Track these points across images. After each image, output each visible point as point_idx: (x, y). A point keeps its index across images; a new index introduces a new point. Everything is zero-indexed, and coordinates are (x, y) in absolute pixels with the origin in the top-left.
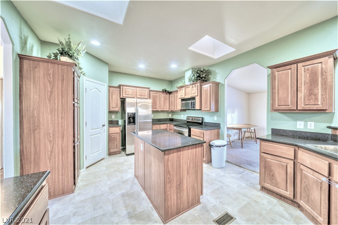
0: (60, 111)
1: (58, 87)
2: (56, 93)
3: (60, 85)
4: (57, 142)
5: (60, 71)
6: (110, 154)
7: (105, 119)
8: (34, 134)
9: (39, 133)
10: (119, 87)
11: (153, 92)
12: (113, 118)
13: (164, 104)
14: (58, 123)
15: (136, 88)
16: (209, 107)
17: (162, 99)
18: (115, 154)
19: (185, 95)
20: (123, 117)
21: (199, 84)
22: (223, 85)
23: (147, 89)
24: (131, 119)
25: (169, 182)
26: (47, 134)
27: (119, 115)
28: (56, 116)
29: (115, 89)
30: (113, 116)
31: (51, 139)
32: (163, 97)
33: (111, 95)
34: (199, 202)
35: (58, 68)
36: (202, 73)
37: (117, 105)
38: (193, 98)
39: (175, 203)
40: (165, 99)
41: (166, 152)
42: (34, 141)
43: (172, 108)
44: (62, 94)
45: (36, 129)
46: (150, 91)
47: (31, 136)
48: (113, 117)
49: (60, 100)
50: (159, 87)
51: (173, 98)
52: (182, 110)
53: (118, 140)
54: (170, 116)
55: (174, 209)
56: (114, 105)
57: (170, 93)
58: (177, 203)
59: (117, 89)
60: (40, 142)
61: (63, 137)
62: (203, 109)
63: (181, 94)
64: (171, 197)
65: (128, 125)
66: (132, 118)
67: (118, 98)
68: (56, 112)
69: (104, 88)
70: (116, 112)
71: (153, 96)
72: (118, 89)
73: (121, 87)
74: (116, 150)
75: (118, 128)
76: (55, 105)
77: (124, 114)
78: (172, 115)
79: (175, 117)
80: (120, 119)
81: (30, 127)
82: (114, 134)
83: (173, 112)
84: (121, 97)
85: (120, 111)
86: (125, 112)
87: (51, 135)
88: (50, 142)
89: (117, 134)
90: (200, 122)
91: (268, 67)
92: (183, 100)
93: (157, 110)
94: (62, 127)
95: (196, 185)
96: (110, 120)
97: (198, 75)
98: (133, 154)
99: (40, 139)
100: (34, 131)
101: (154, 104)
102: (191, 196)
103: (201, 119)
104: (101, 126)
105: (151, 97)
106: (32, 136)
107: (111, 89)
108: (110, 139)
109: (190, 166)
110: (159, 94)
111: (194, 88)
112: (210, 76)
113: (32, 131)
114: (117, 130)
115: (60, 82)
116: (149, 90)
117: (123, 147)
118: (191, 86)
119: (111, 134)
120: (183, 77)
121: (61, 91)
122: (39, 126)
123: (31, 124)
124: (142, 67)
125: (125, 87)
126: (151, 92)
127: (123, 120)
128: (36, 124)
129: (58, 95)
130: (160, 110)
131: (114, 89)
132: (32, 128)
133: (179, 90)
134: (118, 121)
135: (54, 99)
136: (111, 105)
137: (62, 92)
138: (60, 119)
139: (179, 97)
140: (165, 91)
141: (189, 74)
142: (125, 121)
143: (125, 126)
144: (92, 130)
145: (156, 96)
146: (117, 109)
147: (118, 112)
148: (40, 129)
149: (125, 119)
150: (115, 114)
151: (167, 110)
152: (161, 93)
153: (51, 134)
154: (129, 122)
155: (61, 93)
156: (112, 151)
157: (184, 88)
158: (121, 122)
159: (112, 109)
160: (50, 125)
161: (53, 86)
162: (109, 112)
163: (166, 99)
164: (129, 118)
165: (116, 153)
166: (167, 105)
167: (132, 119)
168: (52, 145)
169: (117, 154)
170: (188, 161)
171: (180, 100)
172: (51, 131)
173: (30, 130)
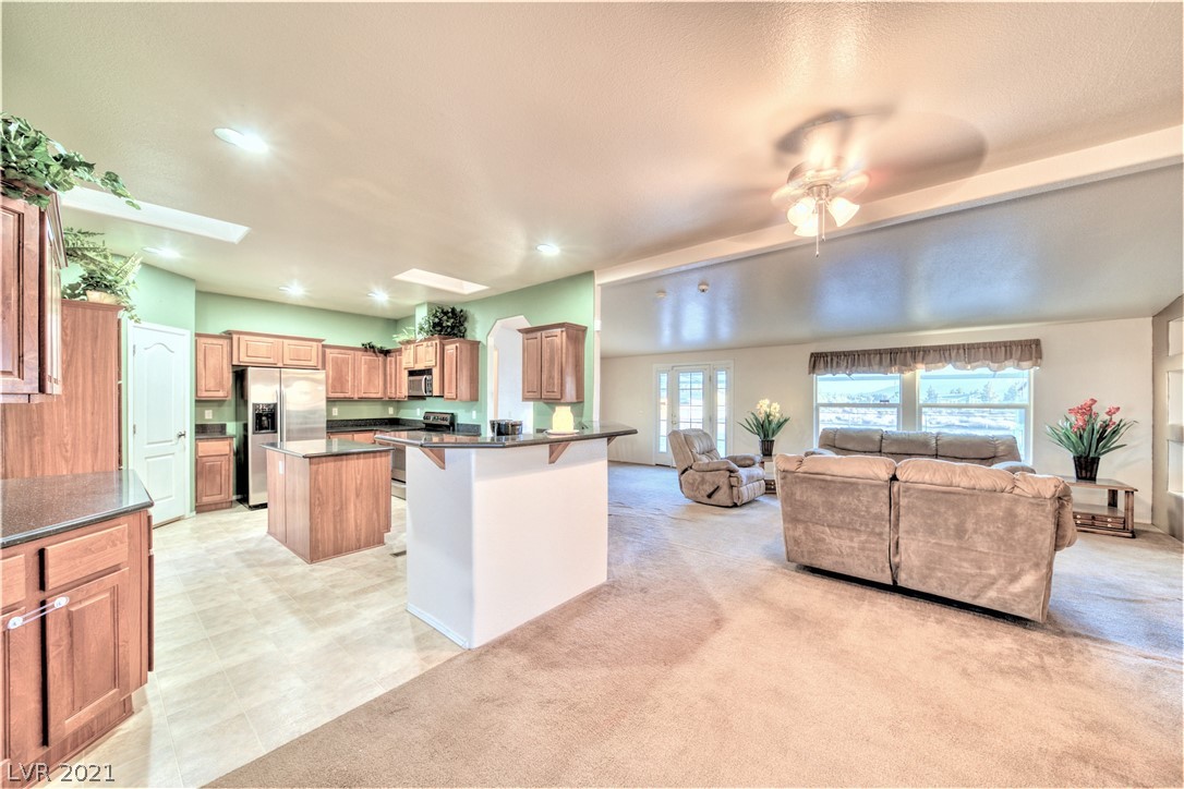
0: (89, 400)
1: (83, 353)
2: (80, 364)
3: (89, 349)
4: (81, 461)
5: (88, 321)
6: (200, 508)
7: (184, 418)
8: (30, 445)
9: (42, 442)
10: (229, 335)
11: (332, 350)
12: (207, 417)
13: (370, 381)
14: (85, 423)
15: (281, 340)
16: (454, 391)
17: (364, 368)
18: (216, 509)
19: (416, 362)
20: (239, 415)
21: (438, 342)
22: (485, 347)
23: (315, 343)
24: (264, 418)
25: (319, 505)
26: (59, 445)
27: (229, 410)
28: (80, 410)
29: (215, 341)
30: (207, 412)
31: (69, 454)
32: (365, 363)
33: (201, 357)
34: (381, 542)
35: (84, 315)
36: (445, 318)
37: (221, 385)
38: (428, 371)
39: (332, 538)
40: (371, 368)
41: (314, 460)
42: (31, 457)
43: (391, 393)
44: (93, 367)
45: (35, 436)
46: (323, 346)
47: (22, 448)
48: (209, 416)
49: (89, 377)
50: (354, 338)
51: (393, 366)
52: (411, 397)
53: (223, 472)
54: (391, 412)
55: (330, 547)
56: (211, 384)
57: (386, 353)
58: (336, 537)
59: (221, 341)
60: (43, 461)
61: (96, 451)
62: (446, 394)
63: (408, 360)
64: (322, 527)
65: (254, 433)
66: (266, 416)
67: (225, 366)
68: (80, 402)
69: (183, 344)
70: (220, 402)
71: (335, 361)
72: (225, 342)
73: (235, 337)
74: (217, 498)
75: (227, 442)
76: (77, 387)
77: (242, 408)
78: (397, 410)
79: (405, 414)
80: (230, 421)
81: (22, 431)
82: (211, 459)
83: (396, 402)
84: (235, 363)
85: (231, 398)
86: (246, 402)
87: (69, 447)
88: (67, 461)
89: (223, 458)
90: (447, 423)
91: (519, 331)
92: (412, 373)
93: (347, 395)
94: (93, 431)
95: (375, 515)
96: (199, 423)
97: (437, 320)
98: (264, 506)
99: (43, 453)
100: (30, 438)
101: (338, 380)
102: (363, 530)
103: (449, 417)
104: (174, 436)
105: (329, 365)
106: (26, 449)
107: (202, 340)
108: (201, 470)
109: (361, 484)
110: (350, 355)
111: (431, 348)
112: (466, 325)
113: (25, 439)
114: (223, 448)
115: (89, 343)
116: (320, 344)
117: (239, 497)
118: (425, 343)
119: (205, 459)
120: (409, 318)
121: (90, 361)
122: (41, 429)
123: (24, 425)
124: (296, 291)
125: (247, 338)
126: (328, 351)
127: (241, 424)
128: (35, 425)
129: (84, 369)
130: (356, 397)
131: (210, 341)
132: (25, 433)
133: (403, 347)
134: (223, 428)
135: (76, 377)
136: (202, 383)
137: (93, 364)
138: (89, 415)
139: (404, 365)
140: (373, 347)
141: (422, 316)
142: (246, 426)
143: (246, 437)
144: (149, 444)
145: (345, 361)
146: (221, 394)
147: (224, 401)
148: (43, 434)
149: (247, 419)
150: (216, 408)
151: (379, 395)
152: (360, 353)
153: (67, 444)
154: (259, 427)
155: (90, 366)
156: (205, 500)
157: (412, 346)
158: (232, 428)
159: (204, 394)
160: (66, 428)
161: (72, 351)
162: (196, 401)
163: (374, 368)
164: (258, 417)
165: (220, 506)
166: (376, 383)
167: (267, 420)
168: (70, 467)
169: (223, 508)
170: (359, 477)
171: (406, 373)
172: (68, 439)
173: (22, 437)
